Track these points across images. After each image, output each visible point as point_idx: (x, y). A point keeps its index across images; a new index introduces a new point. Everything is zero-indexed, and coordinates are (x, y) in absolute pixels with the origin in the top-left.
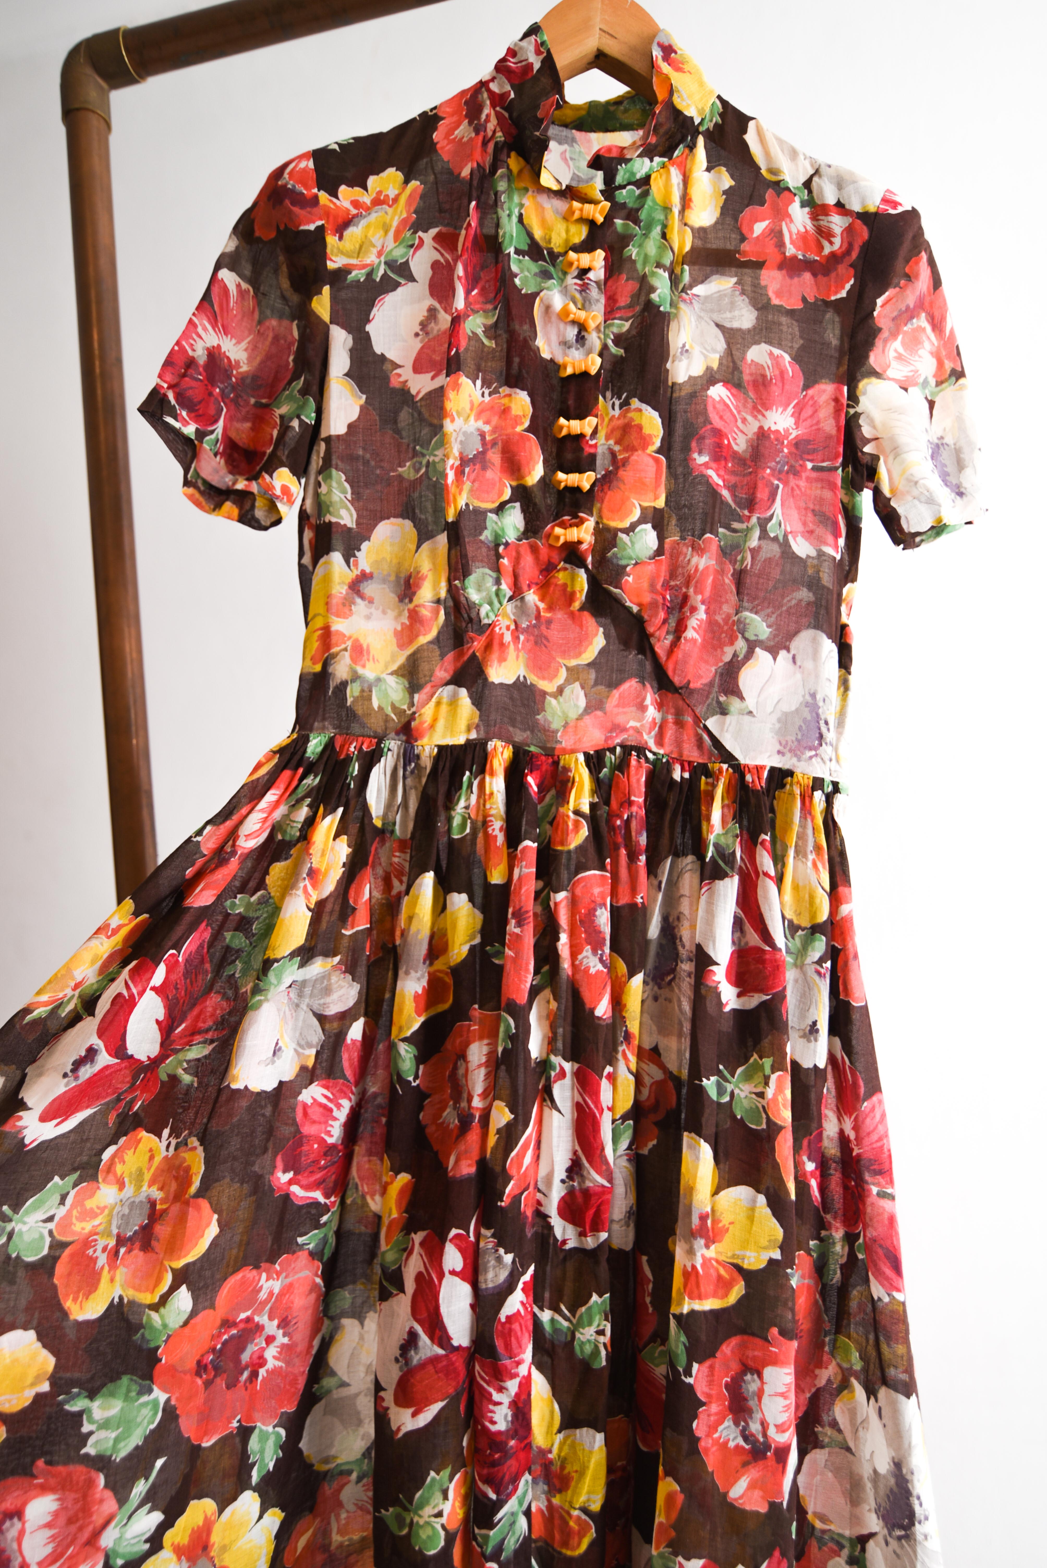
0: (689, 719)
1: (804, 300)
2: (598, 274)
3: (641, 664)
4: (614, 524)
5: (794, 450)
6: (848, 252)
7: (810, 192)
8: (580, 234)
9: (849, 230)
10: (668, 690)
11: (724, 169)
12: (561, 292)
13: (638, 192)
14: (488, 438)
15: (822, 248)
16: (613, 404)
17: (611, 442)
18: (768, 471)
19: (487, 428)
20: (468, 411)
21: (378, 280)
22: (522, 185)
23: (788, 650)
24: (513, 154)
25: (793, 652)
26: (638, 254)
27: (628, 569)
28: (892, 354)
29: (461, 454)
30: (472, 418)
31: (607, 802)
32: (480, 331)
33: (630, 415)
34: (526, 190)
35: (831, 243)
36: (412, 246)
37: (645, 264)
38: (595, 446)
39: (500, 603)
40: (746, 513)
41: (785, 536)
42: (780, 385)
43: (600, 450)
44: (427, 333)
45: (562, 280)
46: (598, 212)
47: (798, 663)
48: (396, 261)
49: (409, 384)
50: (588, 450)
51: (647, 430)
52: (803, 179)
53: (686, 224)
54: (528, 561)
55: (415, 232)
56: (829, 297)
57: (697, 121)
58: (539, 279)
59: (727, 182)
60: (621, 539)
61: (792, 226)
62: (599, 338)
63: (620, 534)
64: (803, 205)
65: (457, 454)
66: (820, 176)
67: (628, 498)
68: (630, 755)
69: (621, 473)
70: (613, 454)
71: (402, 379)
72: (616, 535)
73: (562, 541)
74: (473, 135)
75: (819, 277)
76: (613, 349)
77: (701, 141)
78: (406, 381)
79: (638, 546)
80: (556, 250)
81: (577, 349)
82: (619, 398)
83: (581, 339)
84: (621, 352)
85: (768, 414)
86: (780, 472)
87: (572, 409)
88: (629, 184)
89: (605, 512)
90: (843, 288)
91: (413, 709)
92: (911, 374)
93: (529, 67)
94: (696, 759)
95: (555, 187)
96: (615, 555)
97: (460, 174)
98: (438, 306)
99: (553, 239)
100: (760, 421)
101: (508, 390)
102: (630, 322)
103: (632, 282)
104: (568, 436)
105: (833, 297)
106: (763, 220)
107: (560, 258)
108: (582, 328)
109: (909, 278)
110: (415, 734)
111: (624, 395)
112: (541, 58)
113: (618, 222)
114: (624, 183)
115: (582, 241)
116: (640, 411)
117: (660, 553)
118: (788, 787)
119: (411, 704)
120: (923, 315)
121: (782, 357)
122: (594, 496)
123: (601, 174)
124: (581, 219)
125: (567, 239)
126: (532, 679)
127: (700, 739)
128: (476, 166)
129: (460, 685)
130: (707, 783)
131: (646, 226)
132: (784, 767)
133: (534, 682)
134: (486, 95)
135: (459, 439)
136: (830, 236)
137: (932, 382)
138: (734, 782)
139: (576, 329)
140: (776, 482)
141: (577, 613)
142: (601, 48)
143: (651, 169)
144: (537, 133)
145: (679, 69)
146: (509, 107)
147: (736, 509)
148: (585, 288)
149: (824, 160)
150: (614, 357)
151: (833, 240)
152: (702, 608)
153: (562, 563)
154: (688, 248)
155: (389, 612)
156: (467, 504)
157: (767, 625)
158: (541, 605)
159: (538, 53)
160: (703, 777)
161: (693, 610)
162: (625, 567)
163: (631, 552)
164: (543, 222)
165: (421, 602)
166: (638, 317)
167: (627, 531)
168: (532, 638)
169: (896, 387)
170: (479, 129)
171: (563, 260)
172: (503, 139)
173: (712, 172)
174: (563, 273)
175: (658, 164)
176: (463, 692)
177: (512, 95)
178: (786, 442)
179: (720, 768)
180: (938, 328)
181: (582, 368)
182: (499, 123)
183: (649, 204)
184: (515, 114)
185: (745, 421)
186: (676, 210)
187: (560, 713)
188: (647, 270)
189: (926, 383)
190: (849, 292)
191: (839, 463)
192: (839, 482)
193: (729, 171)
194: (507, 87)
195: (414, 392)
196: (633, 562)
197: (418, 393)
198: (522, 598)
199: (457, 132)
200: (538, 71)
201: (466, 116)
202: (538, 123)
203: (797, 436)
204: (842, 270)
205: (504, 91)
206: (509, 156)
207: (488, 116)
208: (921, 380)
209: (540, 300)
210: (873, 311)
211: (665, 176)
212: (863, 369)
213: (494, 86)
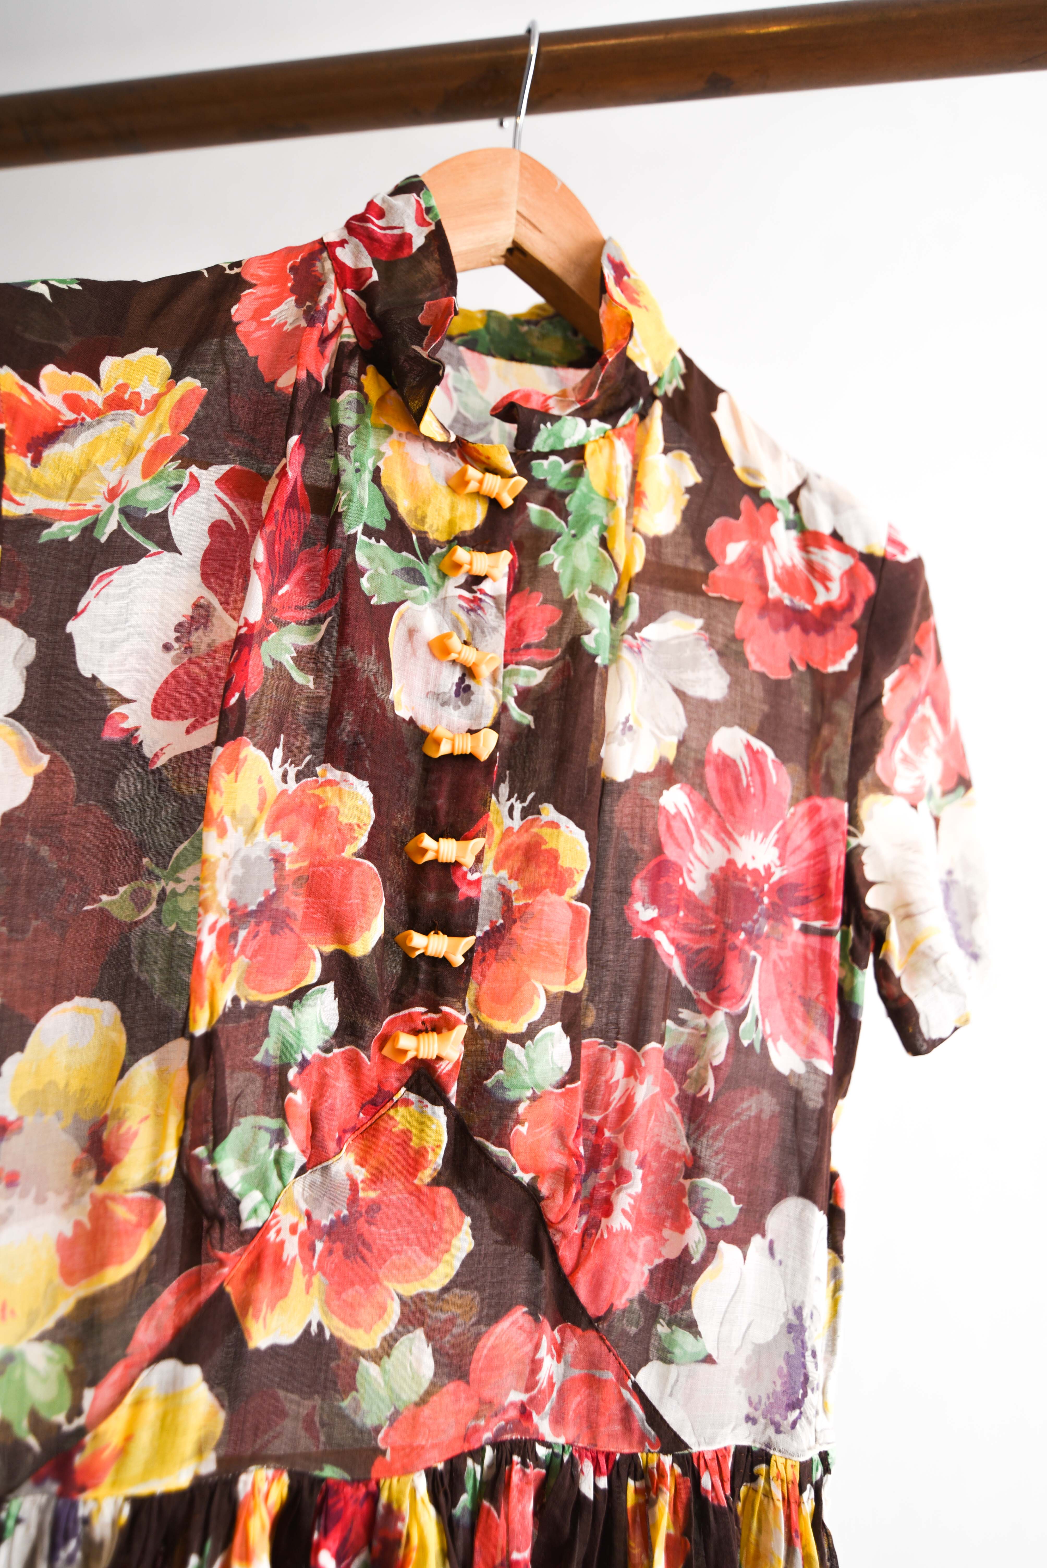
0: (610, 1375)
1: (793, 666)
2: (496, 587)
3: (535, 1279)
4: (501, 1025)
5: (776, 899)
6: (849, 606)
7: (797, 509)
8: (473, 516)
9: (850, 574)
10: (576, 1323)
11: (686, 456)
12: (434, 606)
13: (565, 467)
14: (289, 866)
15: (813, 593)
16: (512, 810)
17: (504, 874)
18: (742, 936)
19: (288, 849)
20: (255, 812)
21: (103, 539)
22: (383, 421)
23: (763, 1235)
24: (370, 369)
25: (769, 1236)
26: (562, 565)
27: (521, 1109)
28: (898, 755)
29: (232, 902)
30: (261, 828)
32: (287, 660)
33: (535, 830)
34: (389, 430)
35: (827, 589)
36: (176, 488)
37: (572, 583)
38: (478, 882)
39: (281, 1180)
40: (704, 996)
41: (763, 1041)
42: (761, 797)
43: (486, 890)
44: (188, 648)
45: (436, 589)
46: (505, 489)
47: (778, 1257)
48: (144, 510)
49: (141, 735)
50: (465, 891)
51: (565, 862)
52: (790, 489)
53: (634, 530)
54: (340, 1091)
55: (185, 466)
56: (825, 667)
57: (652, 380)
58: (400, 582)
59: (692, 477)
60: (512, 1053)
61: (775, 554)
62: (495, 693)
63: (509, 1044)
64: (790, 525)
65: (224, 903)
66: (810, 490)
67: (528, 978)
68: (510, 1462)
69: (517, 930)
70: (506, 895)
71: (128, 724)
72: (503, 1045)
73: (410, 1055)
74: (303, 324)
75: (813, 635)
76: (515, 715)
77: (658, 408)
78: (137, 729)
79: (538, 1068)
80: (431, 536)
81: (457, 707)
82: (522, 799)
83: (463, 690)
84: (527, 719)
85: (742, 840)
86: (758, 936)
87: (439, 818)
88: (553, 452)
89: (484, 1002)
90: (843, 656)
91: (80, 1421)
92: (918, 782)
93: (405, 240)
94: (620, 1448)
95: (440, 437)
96: (499, 1084)
97: (275, 382)
98: (215, 602)
99: (429, 521)
100: (728, 849)
101: (334, 774)
102: (545, 671)
103: (550, 607)
104: (435, 862)
105: (831, 669)
106: (738, 540)
107: (438, 551)
108: (468, 672)
109: (918, 652)
110: (80, 1479)
111: (532, 795)
112: (426, 230)
113: (534, 508)
114: (546, 450)
115: (477, 529)
116: (554, 825)
117: (572, 1075)
118: (762, 1481)
119: (75, 1411)
120: (928, 700)
121: (763, 753)
122: (469, 973)
123: (512, 429)
124: (477, 494)
125: (451, 523)
126: (335, 1328)
127: (626, 1408)
128: (303, 375)
129: (187, 1360)
130: (637, 1491)
131: (577, 522)
132: (756, 1446)
133: (338, 1334)
134: (328, 265)
135: (232, 874)
136: (824, 578)
137: (938, 790)
138: (683, 1496)
139: (458, 673)
140: (753, 953)
141: (426, 1190)
142: (519, 241)
143: (587, 436)
144: (417, 348)
145: (633, 301)
146: (368, 293)
147: (690, 988)
148: (475, 606)
149: (812, 467)
150: (518, 725)
151: (829, 584)
152: (637, 1174)
153: (403, 1090)
154: (638, 566)
155: (51, 1197)
156: (236, 1000)
157: (732, 1198)
158: (361, 1174)
159: (422, 222)
160: (631, 1483)
161: (621, 1176)
162: (517, 1103)
163: (526, 1078)
164: (413, 488)
165: (118, 1190)
166: (559, 664)
167: (521, 1039)
168: (338, 1246)
169: (905, 804)
170: (313, 316)
171: (443, 556)
172: (353, 340)
173: (670, 455)
174: (444, 576)
175: (597, 431)
176: (194, 1373)
177: (375, 277)
178: (766, 887)
179: (660, 1465)
180: (943, 719)
181: (464, 745)
182: (347, 314)
183: (582, 487)
184: (377, 308)
185: (703, 842)
186: (622, 505)
187: (384, 1392)
188: (576, 593)
189: (931, 793)
190: (851, 664)
191: (836, 924)
192: (836, 953)
193: (693, 460)
194: (367, 262)
195: (148, 751)
196: (529, 1093)
197: (157, 755)
198: (326, 1169)
199: (273, 313)
200: (420, 249)
201: (293, 291)
202: (420, 333)
203: (782, 878)
204: (843, 630)
205: (361, 266)
206: (362, 371)
207: (331, 299)
208: (926, 790)
209: (402, 616)
210: (880, 696)
211: (606, 451)
212: (868, 778)
213: (343, 254)
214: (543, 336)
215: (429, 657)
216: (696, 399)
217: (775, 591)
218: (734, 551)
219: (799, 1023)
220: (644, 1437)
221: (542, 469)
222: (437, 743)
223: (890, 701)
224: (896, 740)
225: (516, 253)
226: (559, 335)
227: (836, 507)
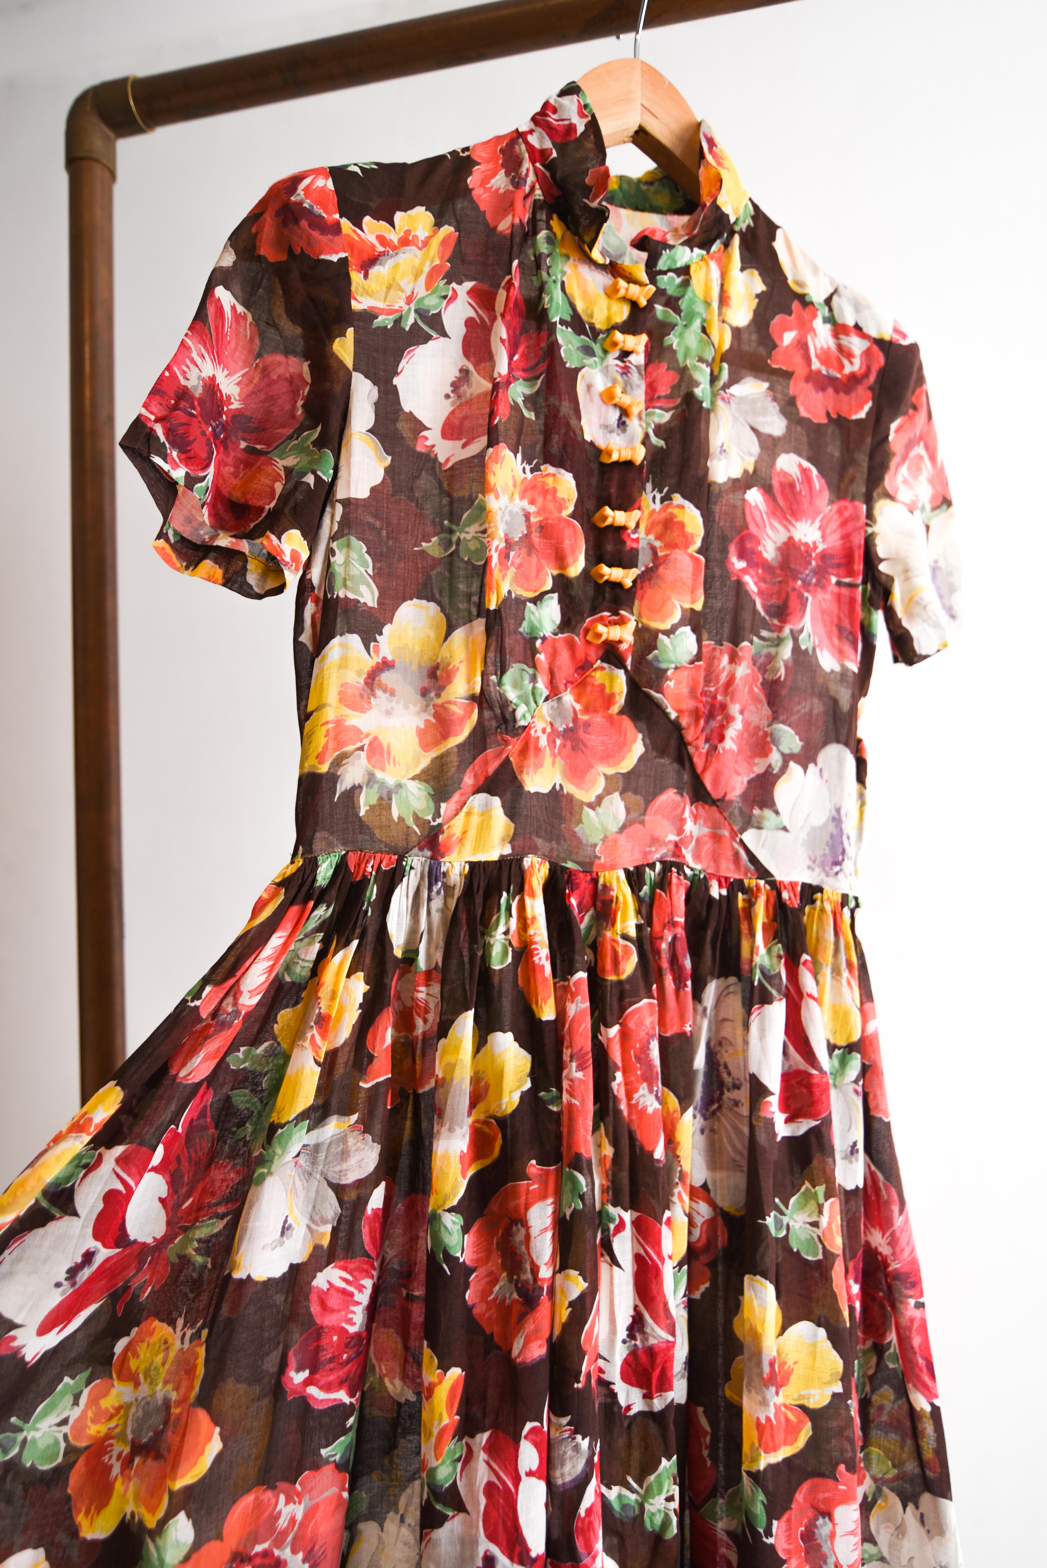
0: (726, 833)
1: (828, 414)
2: (638, 359)
3: (679, 774)
4: (655, 625)
5: (820, 563)
6: (867, 374)
7: (831, 310)
8: (622, 313)
9: (867, 353)
10: (705, 802)
11: (756, 273)
12: (601, 371)
13: (678, 280)
14: (533, 520)
15: (841, 367)
16: (654, 498)
17: (651, 537)
18: (799, 583)
19: (532, 509)
20: (512, 488)
21: (407, 328)
22: (564, 251)
23: (816, 764)
24: (555, 216)
25: (820, 765)
26: (678, 344)
27: (669, 673)
28: (900, 478)
29: (506, 535)
30: (517, 497)
31: (649, 922)
32: (519, 403)
33: (670, 510)
34: (568, 257)
35: (852, 363)
36: (445, 297)
37: (686, 356)
38: (637, 540)
39: (536, 702)
40: (776, 622)
41: (814, 649)
42: (808, 496)
43: (642, 544)
44: (459, 397)
45: (603, 360)
46: (642, 294)
47: (825, 777)
48: (429, 311)
49: (436, 450)
50: (630, 544)
51: (689, 529)
52: (825, 295)
53: (723, 322)
54: (564, 658)
55: (449, 283)
56: (850, 415)
57: (732, 220)
58: (581, 355)
59: (760, 287)
60: (663, 641)
61: (816, 340)
62: (641, 426)
63: (661, 636)
64: (826, 320)
65: (502, 535)
66: (839, 296)
67: (669, 598)
68: (671, 871)
69: (661, 570)
70: (653, 549)
71: (428, 443)
72: (656, 637)
73: (604, 638)
74: (511, 188)
75: (842, 394)
76: (654, 440)
77: (736, 239)
78: (433, 446)
79: (679, 650)
80: (597, 326)
81: (618, 435)
82: (661, 491)
83: (622, 425)
84: (661, 443)
85: (798, 524)
86: (809, 584)
87: (614, 498)
88: (670, 270)
89: (645, 611)
90: (862, 408)
91: (439, 821)
92: (914, 498)
93: (572, 128)
94: (734, 876)
95: (600, 260)
96: (656, 658)
97: (496, 227)
98: (471, 368)
99: (595, 315)
100: (789, 530)
101: (551, 469)
102: (671, 413)
103: (672, 372)
104: (611, 527)
105: (854, 417)
106: (791, 330)
107: (601, 336)
108: (624, 412)
109: (915, 408)
110: (442, 849)
111: (666, 489)
112: (585, 121)
113: (659, 308)
114: (665, 269)
115: (624, 322)
116: (682, 507)
117: (698, 657)
118: (818, 903)
119: (437, 814)
120: (922, 444)
121: (810, 470)
122: (635, 593)
123: (644, 255)
124: (624, 299)
125: (609, 318)
126: (569, 788)
127: (736, 854)
128: (517, 221)
129: (492, 794)
130: (744, 900)
131: (686, 317)
132: (815, 883)
133: (571, 792)
134: (523, 147)
135: (505, 519)
136: (849, 355)
137: (928, 507)
138: (772, 900)
139: (617, 414)
140: (806, 594)
141: (616, 717)
142: (643, 125)
143: (691, 259)
144: (586, 201)
145: (720, 164)
146: (550, 166)
147: (767, 618)
148: (626, 371)
149: (840, 281)
150: (656, 447)
151: (853, 360)
152: (739, 718)
153: (599, 662)
154: (727, 346)
155: (411, 706)
156: (509, 592)
157: (797, 738)
158: (578, 707)
159: (582, 115)
160: (740, 894)
161: (729, 719)
162: (666, 670)
163: (671, 655)
164: (585, 294)
165: (452, 698)
166: (680, 409)
167: (668, 633)
168: (569, 743)
169: (905, 510)
170: (517, 181)
171: (604, 339)
172: (542, 198)
173: (745, 272)
174: (605, 352)
175: (698, 255)
176: (496, 801)
177: (555, 154)
178: (813, 555)
179: (757, 886)
180: (933, 458)
181: (626, 455)
182: (538, 180)
183: (689, 294)
184: (558, 175)
185: (773, 527)
186: (715, 305)
187: (598, 826)
188: (688, 362)
189: (923, 509)
190: (868, 414)
191: (860, 580)
192: (859, 598)
193: (760, 275)
194: (548, 144)
195: (441, 459)
196: (673, 666)
197: (447, 460)
198: (560, 699)
199: (493, 181)
200: (582, 134)
201: (503, 166)
202: (587, 191)
203: (823, 551)
204: (862, 391)
205: (545, 147)
206: (549, 218)
207: (528, 170)
208: (920, 505)
209: (583, 377)
210: (888, 435)
211: (704, 269)
212: (879, 490)
213: (533, 140)
214: (656, 192)
215: (601, 402)
216: (762, 232)
217: (816, 365)
218: (789, 337)
219: (836, 641)
220: (747, 870)
221: (664, 281)
222: (610, 454)
223: (895, 438)
224: (898, 466)
225: (641, 134)
226: (667, 191)
227: (857, 307)
